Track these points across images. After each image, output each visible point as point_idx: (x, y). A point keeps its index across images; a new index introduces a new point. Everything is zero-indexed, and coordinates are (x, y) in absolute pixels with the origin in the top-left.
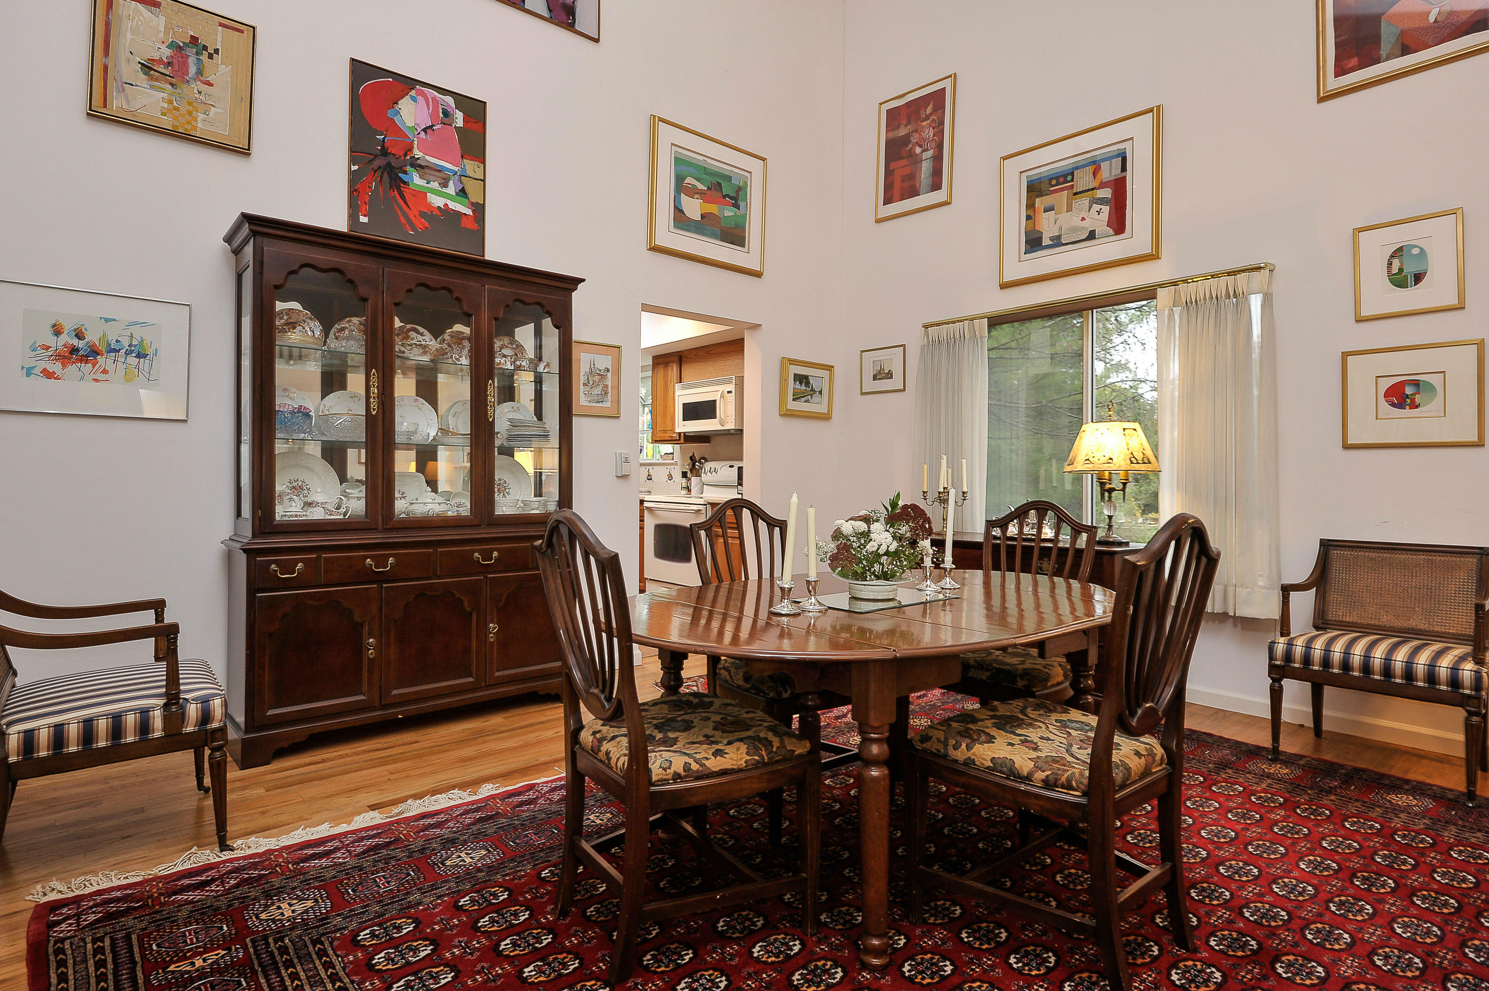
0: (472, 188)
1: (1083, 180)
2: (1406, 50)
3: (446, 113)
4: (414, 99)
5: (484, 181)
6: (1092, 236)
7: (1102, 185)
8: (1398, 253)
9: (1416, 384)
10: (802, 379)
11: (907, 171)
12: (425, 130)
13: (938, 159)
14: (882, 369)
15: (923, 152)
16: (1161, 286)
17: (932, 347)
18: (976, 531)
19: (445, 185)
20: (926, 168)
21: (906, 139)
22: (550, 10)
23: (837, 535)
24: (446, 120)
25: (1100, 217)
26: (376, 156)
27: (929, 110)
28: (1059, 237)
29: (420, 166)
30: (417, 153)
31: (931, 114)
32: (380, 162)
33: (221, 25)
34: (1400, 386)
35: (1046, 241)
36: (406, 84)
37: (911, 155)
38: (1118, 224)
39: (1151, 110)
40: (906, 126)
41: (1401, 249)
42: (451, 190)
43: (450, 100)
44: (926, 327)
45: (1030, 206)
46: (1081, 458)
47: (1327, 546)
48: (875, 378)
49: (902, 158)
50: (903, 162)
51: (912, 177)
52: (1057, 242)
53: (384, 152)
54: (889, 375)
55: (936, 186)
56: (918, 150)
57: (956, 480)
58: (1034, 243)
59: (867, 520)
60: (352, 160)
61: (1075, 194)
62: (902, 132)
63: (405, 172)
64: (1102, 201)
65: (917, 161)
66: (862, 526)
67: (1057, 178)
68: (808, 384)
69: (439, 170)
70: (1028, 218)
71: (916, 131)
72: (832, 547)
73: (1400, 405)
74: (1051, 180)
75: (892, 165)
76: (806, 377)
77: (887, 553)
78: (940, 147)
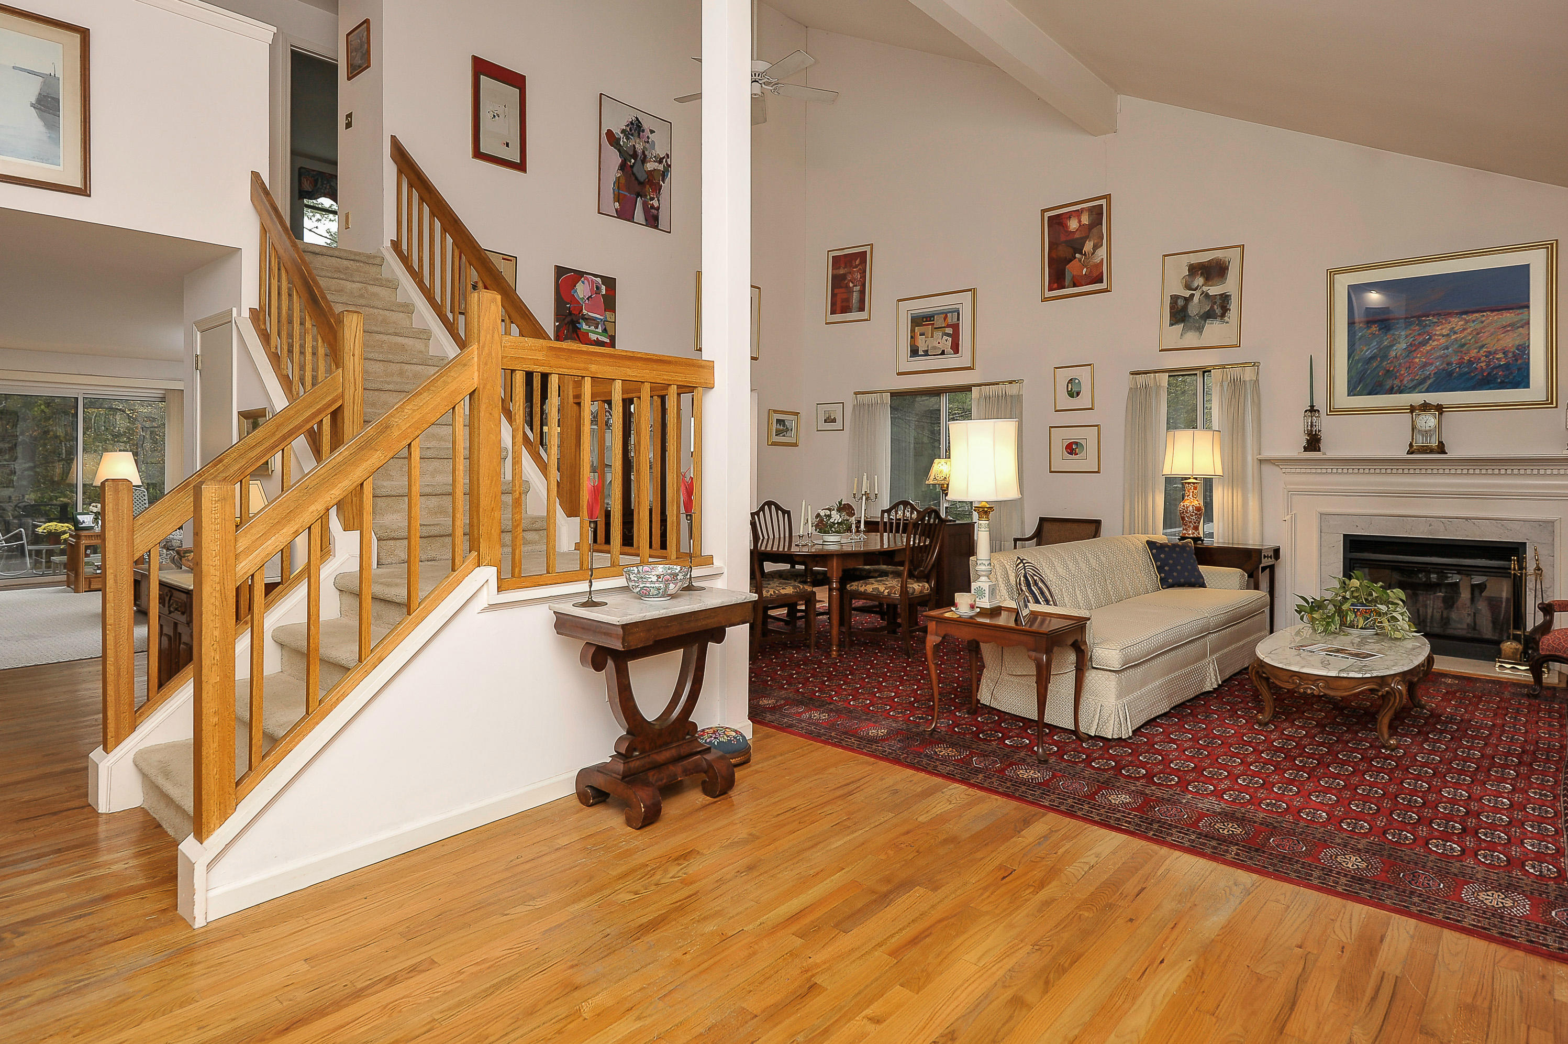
0: (609, 326)
1: (939, 321)
2: (1075, 286)
3: (597, 288)
4: (583, 282)
5: (615, 322)
6: (943, 353)
7: (948, 326)
8: (1071, 381)
9: (1076, 443)
10: (779, 421)
11: (845, 296)
12: (588, 299)
13: (862, 292)
14: (830, 416)
15: (854, 286)
16: (974, 386)
17: (858, 407)
18: (876, 515)
19: (597, 328)
20: (855, 296)
21: (844, 277)
22: (646, 220)
23: (818, 515)
24: (598, 291)
25: (947, 343)
26: (566, 316)
27: (857, 262)
28: (927, 351)
29: (587, 319)
30: (585, 312)
31: (858, 265)
32: (568, 319)
33: (503, 259)
34: (1071, 444)
35: (921, 353)
36: (579, 275)
37: (847, 286)
38: (956, 348)
39: (970, 290)
40: (844, 268)
41: (1071, 379)
42: (599, 330)
43: (599, 280)
44: (856, 393)
45: (913, 331)
46: (932, 477)
47: (1042, 520)
48: (825, 421)
49: (841, 287)
50: (842, 290)
51: (848, 300)
52: (926, 353)
53: (570, 313)
54: (834, 421)
55: (862, 309)
56: (851, 285)
57: (872, 486)
58: (914, 352)
59: (829, 509)
60: (557, 320)
61: (936, 328)
62: (842, 271)
63: (579, 323)
64: (948, 335)
65: (850, 291)
66: (828, 512)
67: (926, 318)
68: (784, 425)
69: (594, 319)
70: (912, 337)
71: (850, 273)
72: (816, 521)
73: (1071, 453)
74: (923, 318)
75: (836, 291)
76: (783, 421)
77: (838, 523)
78: (864, 285)
